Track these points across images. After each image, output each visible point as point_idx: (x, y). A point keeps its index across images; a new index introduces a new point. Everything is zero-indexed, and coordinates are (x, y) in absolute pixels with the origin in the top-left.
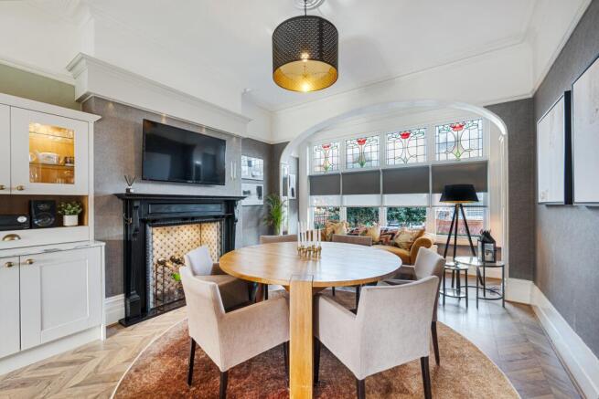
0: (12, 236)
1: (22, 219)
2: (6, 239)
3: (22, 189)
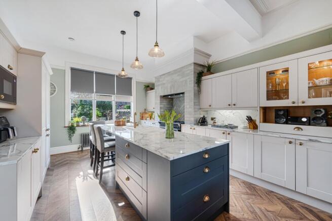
0: (299, 128)
1: (304, 120)
2: (296, 129)
3: (303, 103)
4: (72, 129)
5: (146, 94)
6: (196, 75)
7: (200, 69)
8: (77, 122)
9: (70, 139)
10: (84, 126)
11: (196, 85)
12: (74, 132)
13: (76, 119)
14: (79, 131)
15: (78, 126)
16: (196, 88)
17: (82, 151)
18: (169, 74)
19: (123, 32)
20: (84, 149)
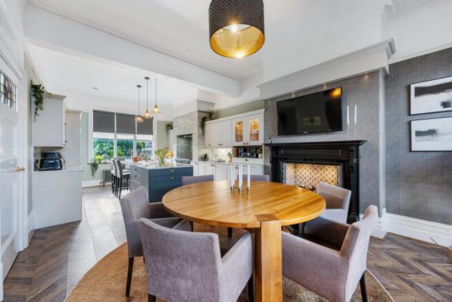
0: (246, 160)
4: (94, 166)
5: (168, 133)
6: (201, 120)
7: (204, 115)
8: (99, 160)
9: (93, 175)
10: (105, 163)
11: (201, 128)
12: (96, 169)
13: (99, 157)
14: (101, 168)
15: (100, 163)
16: (201, 131)
17: (104, 186)
18: (183, 117)
19: (139, 86)
20: (106, 184)
